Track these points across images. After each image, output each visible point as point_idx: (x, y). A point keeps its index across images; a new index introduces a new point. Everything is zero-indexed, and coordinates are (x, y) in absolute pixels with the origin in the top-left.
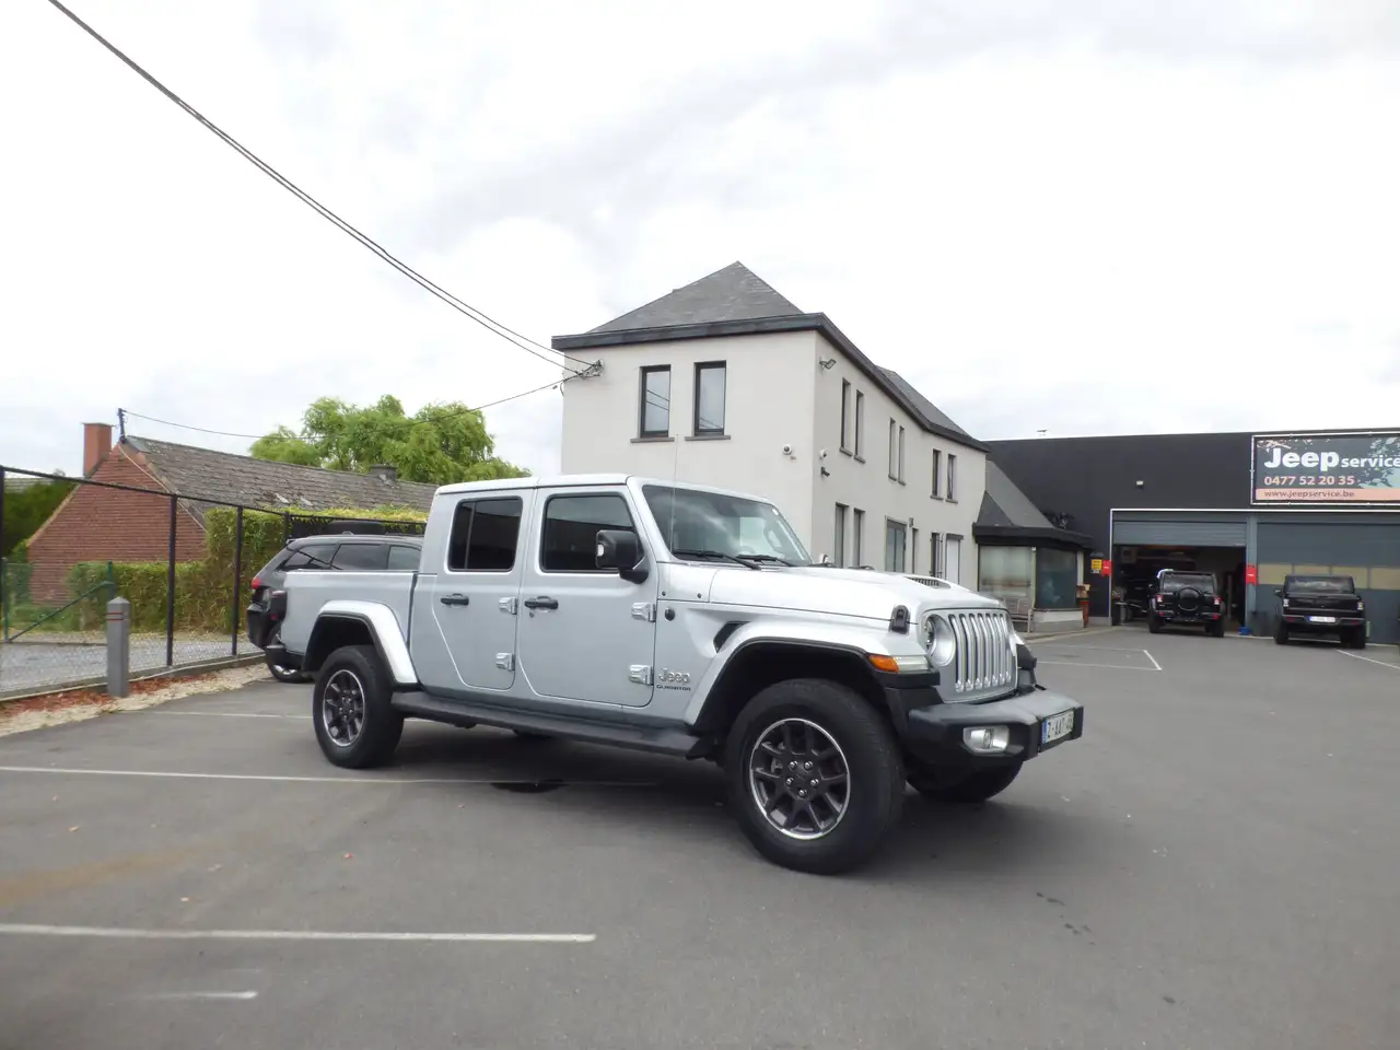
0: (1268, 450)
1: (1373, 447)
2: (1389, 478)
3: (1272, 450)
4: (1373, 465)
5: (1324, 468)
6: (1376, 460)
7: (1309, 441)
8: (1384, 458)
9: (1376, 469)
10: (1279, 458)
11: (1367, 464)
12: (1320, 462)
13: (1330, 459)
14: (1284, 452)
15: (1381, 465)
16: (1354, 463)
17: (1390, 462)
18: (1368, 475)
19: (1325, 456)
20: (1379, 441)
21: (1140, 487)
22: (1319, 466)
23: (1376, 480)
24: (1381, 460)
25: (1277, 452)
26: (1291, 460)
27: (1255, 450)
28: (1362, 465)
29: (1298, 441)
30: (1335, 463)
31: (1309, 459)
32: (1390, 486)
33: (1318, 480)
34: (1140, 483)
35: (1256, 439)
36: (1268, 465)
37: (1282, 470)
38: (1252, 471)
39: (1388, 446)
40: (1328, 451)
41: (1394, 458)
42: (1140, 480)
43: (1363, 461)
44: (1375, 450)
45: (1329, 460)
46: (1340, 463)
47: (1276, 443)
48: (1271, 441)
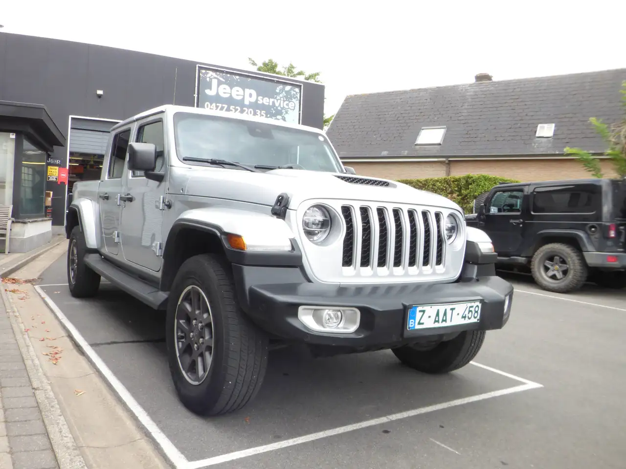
0: (208, 79)
1: (278, 91)
2: (286, 116)
3: (211, 79)
4: (277, 105)
5: (247, 102)
6: (279, 101)
7: (237, 77)
8: (284, 101)
9: (279, 108)
10: (216, 88)
11: (273, 103)
12: (244, 96)
13: (251, 95)
14: (220, 83)
15: (282, 106)
16: (266, 101)
17: (287, 105)
18: (274, 112)
19: (248, 91)
20: (281, 87)
21: (100, 96)
22: (243, 99)
23: (279, 117)
24: (282, 102)
25: (215, 83)
26: (224, 91)
27: (199, 76)
28: (271, 104)
29: (229, 74)
30: (253, 99)
31: (237, 93)
33: (242, 111)
34: (100, 92)
35: (200, 68)
36: (208, 92)
37: (217, 99)
38: (196, 96)
39: (286, 92)
40: (250, 89)
41: (290, 102)
42: (100, 89)
43: (272, 100)
44: (278, 94)
45: (250, 95)
46: (257, 100)
47: (214, 74)
48: (211, 73)
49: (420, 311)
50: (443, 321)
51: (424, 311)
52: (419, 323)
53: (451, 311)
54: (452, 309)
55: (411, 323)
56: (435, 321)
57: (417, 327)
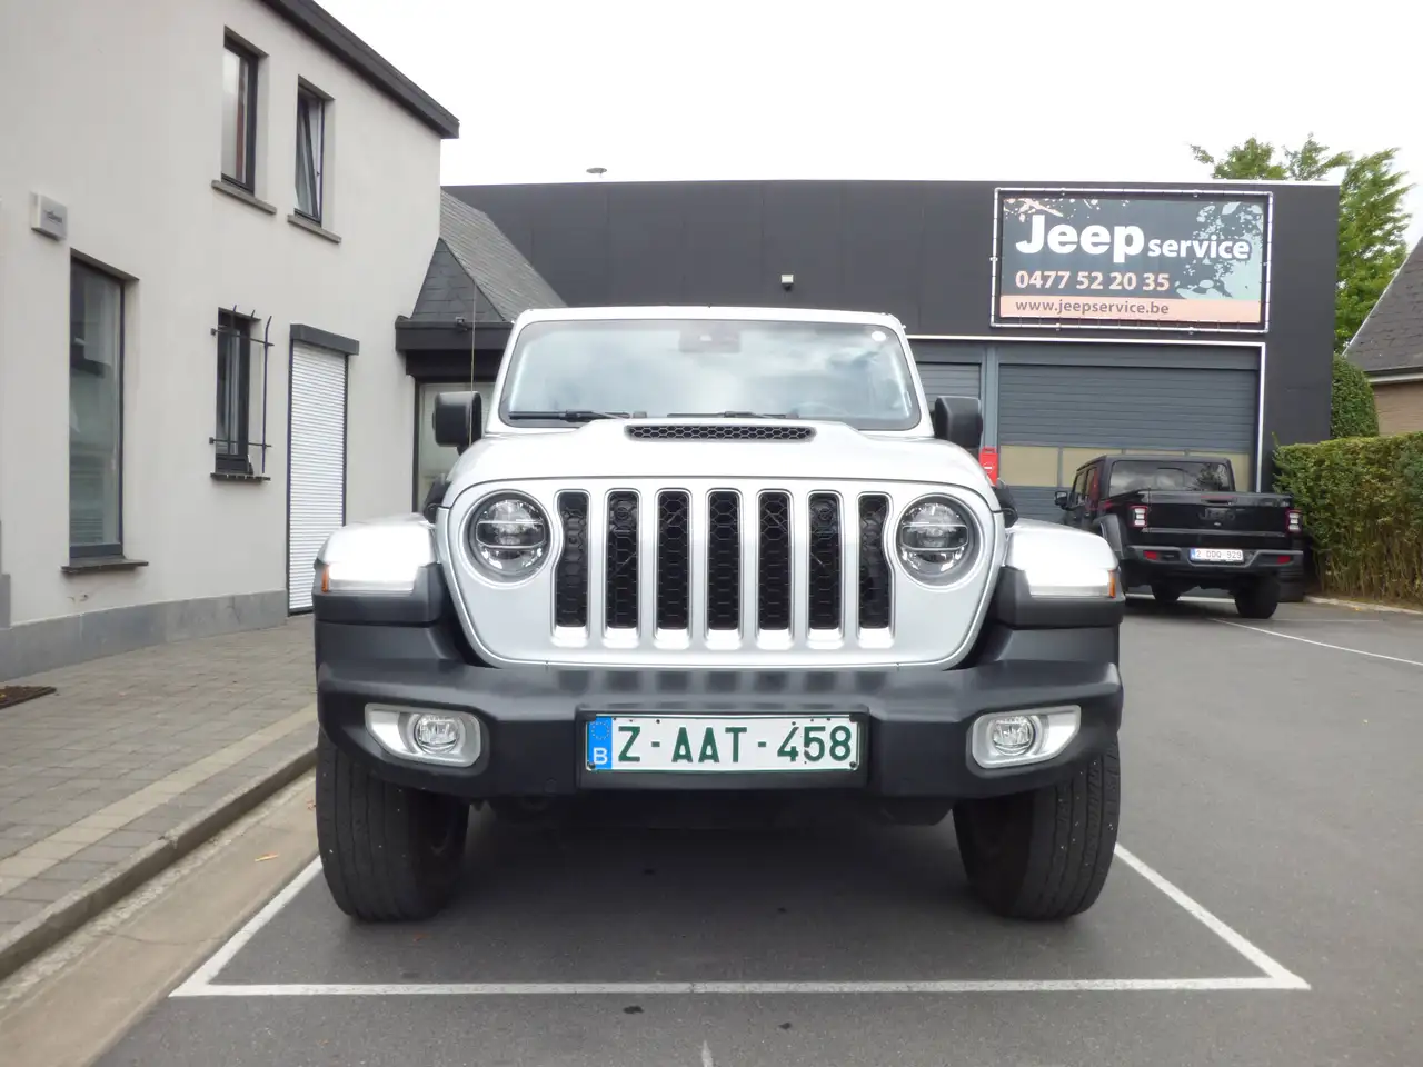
0: (1022, 218)
1: (1201, 219)
2: (1227, 280)
3: (1029, 217)
4: (1200, 253)
5: (1119, 258)
6: (1206, 244)
7: (1094, 202)
8: (1219, 242)
9: (1206, 262)
11: (1190, 250)
12: (1111, 244)
13: (1129, 240)
14: (1051, 222)
15: (1213, 255)
16: (1170, 248)
17: (1228, 250)
18: (1191, 272)
19: (1121, 232)
20: (1211, 207)
21: (788, 287)
22: (1111, 251)
23: (1206, 283)
24: (1214, 244)
25: (1038, 223)
26: (1062, 239)
27: (1001, 213)
28: (1183, 254)
29: (1073, 200)
30: (1136, 249)
31: (1093, 238)
32: (1229, 295)
33: (1108, 281)
34: (787, 279)
35: (1003, 195)
36: (1022, 247)
37: (1046, 259)
38: (994, 260)
39: (1225, 219)
40: (1126, 224)
41: (1235, 241)
42: (787, 272)
43: (1185, 244)
44: (1205, 226)
45: (1127, 241)
46: (1146, 249)
47: (1037, 205)
48: (1028, 202)
49: (622, 729)
50: (703, 757)
51: (636, 731)
52: (623, 757)
53: (731, 735)
54: (736, 732)
55: (596, 755)
56: (677, 757)
57: (618, 766)
